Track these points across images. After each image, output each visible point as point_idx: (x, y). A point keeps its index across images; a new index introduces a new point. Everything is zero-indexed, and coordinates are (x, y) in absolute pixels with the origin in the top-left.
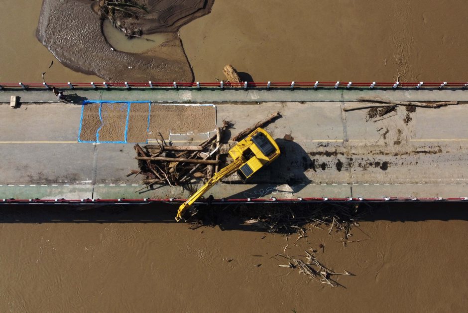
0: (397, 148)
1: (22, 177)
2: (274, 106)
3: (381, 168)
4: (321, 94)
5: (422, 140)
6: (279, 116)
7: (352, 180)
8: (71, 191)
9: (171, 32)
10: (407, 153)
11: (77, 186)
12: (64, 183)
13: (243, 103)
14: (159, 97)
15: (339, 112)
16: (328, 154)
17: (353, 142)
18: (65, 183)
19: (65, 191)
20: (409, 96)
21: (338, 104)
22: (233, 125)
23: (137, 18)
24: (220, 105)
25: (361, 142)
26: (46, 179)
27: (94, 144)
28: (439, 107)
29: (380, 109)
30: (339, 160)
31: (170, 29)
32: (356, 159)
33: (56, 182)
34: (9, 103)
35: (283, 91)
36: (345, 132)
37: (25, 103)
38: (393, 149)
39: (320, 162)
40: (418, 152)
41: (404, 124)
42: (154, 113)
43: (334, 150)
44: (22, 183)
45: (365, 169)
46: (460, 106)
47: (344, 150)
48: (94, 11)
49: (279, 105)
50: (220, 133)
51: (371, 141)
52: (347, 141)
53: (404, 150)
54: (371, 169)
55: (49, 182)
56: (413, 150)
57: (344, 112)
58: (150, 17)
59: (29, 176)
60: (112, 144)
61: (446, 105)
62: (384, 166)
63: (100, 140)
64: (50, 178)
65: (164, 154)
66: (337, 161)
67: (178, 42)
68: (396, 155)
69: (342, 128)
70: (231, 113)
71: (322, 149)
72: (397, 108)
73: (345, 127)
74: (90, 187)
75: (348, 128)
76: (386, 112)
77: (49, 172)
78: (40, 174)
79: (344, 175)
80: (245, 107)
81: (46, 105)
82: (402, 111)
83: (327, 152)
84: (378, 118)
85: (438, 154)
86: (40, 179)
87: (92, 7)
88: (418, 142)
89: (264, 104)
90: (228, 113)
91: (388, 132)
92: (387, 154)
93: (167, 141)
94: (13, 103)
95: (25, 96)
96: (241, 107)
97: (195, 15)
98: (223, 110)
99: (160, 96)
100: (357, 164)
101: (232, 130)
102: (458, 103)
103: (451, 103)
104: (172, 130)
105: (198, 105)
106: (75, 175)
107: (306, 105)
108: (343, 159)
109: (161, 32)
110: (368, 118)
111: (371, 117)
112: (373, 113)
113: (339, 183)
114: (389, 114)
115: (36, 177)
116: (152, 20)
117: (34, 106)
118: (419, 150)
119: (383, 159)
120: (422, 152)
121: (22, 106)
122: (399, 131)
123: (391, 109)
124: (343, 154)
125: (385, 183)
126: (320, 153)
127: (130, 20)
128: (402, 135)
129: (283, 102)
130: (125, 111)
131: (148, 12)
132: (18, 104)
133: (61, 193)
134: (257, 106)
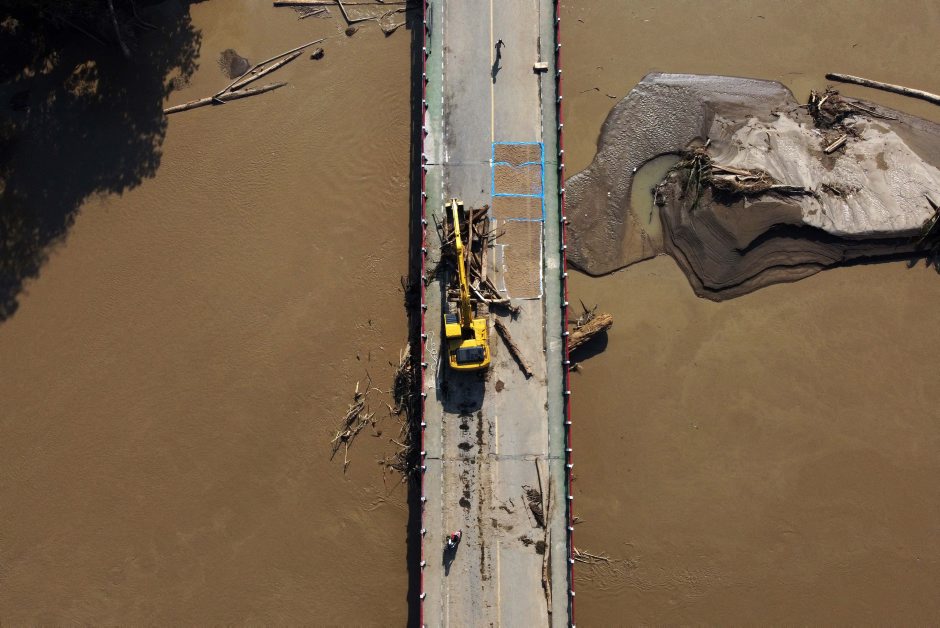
0: (488, 523)
1: (452, 87)
2: (541, 369)
3: (463, 499)
4: (558, 430)
5: (498, 557)
6: (528, 376)
7: (448, 461)
8: (435, 141)
9: (664, 244)
10: (481, 534)
11: (441, 147)
12: (445, 132)
13: (545, 332)
14: (550, 230)
15: (534, 451)
16: (480, 434)
17: (495, 466)
18: (445, 134)
19: (437, 135)
20: (559, 547)
21: (545, 452)
22: (516, 319)
23: (682, 198)
24: (541, 304)
25: (495, 477)
26: (449, 113)
27: (491, 160)
28: (544, 586)
29: (540, 506)
30: (472, 446)
31: (669, 242)
32: (474, 469)
33: (447, 124)
34: (539, 61)
35: (561, 381)
36: (509, 457)
37: (540, 78)
38: (487, 516)
39: (469, 424)
40: (482, 549)
41: (520, 535)
42: (529, 226)
43: (484, 441)
44: (445, 89)
45: (461, 478)
46: (545, 616)
47: (485, 455)
48: (692, 141)
49: (543, 377)
50: (503, 303)
51: (497, 490)
52: (497, 459)
53: (485, 531)
54: (461, 486)
55: (446, 117)
56: (486, 544)
57: (534, 458)
58: (684, 214)
59: (453, 94)
60: (491, 181)
61: (547, 596)
62: (464, 503)
63: (494, 167)
64: (451, 118)
65: (476, 239)
66: (471, 444)
67: (649, 253)
68: (479, 520)
69: (513, 454)
70: (531, 317)
71: (485, 426)
72: (541, 529)
73: (515, 458)
74: (441, 161)
75: (513, 462)
76: (534, 513)
77: (457, 115)
78: (456, 106)
79: (453, 451)
80: (540, 333)
81: (538, 102)
82: (538, 535)
83: (483, 432)
84: (528, 503)
85: (480, 575)
86: (450, 107)
87: (696, 139)
88: (496, 551)
89: (544, 357)
90: (531, 313)
91: (509, 512)
92: (480, 508)
93: (495, 243)
94: (538, 66)
95: (548, 78)
96: (540, 328)
97: (693, 276)
98: (534, 307)
99: (552, 231)
100: (467, 468)
101: (509, 318)
102: (550, 613)
103: (550, 602)
104: (509, 247)
105: (541, 277)
106: (455, 143)
107: (543, 410)
108: (473, 452)
109: (664, 230)
110: (527, 488)
111: (529, 493)
112: (535, 497)
113: (444, 445)
114: (533, 517)
115: (452, 102)
116: (679, 218)
117: (537, 89)
118: (486, 550)
119: (474, 502)
120: (483, 555)
121: (536, 76)
122: (510, 528)
123: (540, 521)
124: (480, 452)
125: (444, 501)
126: (480, 424)
127: (678, 189)
128: (504, 531)
129: (547, 382)
130: (532, 192)
131: (690, 211)
132: (538, 71)
133: (434, 130)
134: (542, 349)
